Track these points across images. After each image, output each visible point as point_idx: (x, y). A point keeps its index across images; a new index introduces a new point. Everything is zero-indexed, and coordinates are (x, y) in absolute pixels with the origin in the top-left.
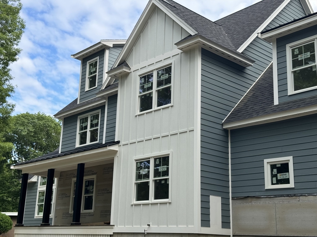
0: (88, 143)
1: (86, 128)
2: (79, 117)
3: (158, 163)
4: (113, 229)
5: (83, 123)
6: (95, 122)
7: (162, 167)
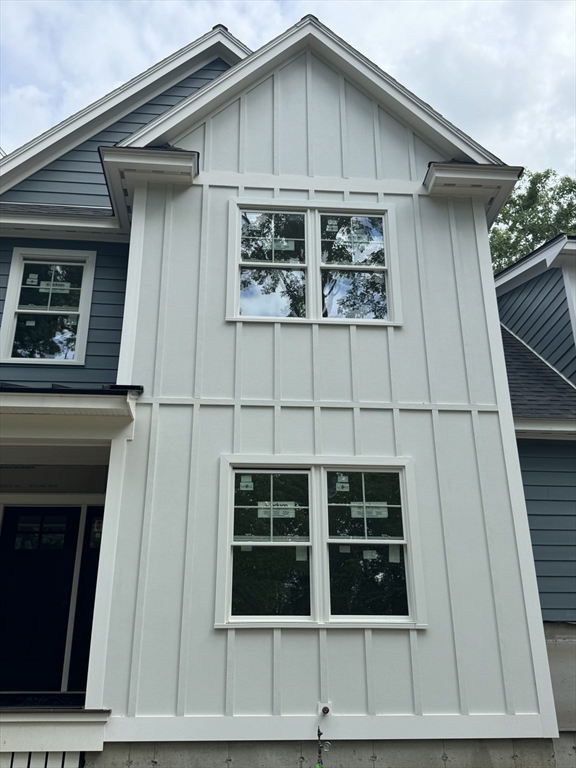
4: (104, 729)
7: (365, 504)
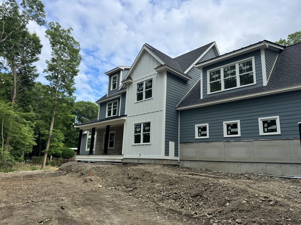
0: (112, 116)
1: (111, 108)
2: (107, 103)
3: (145, 125)
4: (123, 157)
5: (109, 106)
6: (115, 106)
7: (147, 127)
